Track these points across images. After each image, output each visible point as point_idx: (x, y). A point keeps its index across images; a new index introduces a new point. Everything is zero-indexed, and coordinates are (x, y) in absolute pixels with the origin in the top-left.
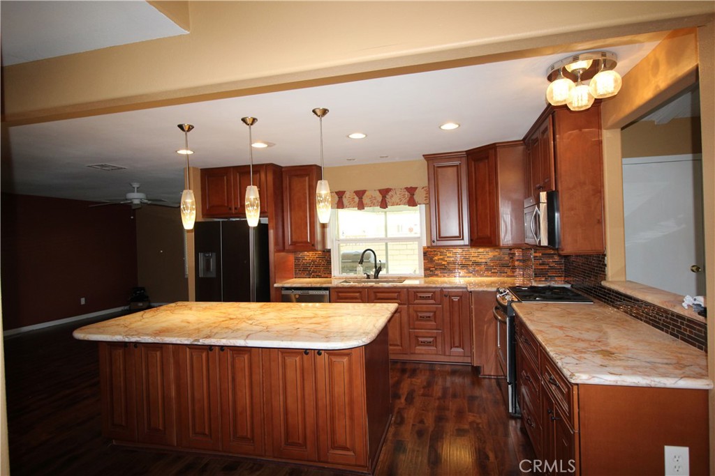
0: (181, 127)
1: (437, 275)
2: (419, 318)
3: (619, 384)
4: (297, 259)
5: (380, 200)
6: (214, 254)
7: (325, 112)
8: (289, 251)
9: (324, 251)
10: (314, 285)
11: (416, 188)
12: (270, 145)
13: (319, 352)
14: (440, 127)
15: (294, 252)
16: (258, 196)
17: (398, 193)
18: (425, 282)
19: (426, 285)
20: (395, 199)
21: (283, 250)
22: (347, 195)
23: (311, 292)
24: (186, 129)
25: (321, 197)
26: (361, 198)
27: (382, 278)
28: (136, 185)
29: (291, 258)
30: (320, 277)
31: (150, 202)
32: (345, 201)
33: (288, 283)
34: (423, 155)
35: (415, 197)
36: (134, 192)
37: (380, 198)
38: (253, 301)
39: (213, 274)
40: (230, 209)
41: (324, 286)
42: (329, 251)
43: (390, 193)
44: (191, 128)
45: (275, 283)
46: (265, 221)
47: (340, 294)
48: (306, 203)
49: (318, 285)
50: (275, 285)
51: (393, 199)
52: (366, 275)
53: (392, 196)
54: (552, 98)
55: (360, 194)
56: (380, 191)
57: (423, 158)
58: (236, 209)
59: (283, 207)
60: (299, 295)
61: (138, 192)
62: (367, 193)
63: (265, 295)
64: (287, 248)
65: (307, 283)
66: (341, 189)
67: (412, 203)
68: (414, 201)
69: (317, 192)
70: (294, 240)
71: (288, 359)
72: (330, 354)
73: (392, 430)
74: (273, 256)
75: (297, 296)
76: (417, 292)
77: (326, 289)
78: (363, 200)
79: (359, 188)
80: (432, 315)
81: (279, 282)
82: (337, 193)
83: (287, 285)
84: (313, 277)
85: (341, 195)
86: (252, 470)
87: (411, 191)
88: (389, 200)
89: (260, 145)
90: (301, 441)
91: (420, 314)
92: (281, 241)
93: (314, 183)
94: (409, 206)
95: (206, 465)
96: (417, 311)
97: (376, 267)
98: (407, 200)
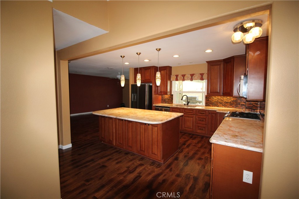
0: (121, 56)
1: (210, 106)
4: (162, 97)
6: (136, 94)
7: (160, 49)
8: (159, 95)
9: (171, 95)
10: (165, 106)
11: (204, 74)
12: (150, 60)
13: (149, 124)
14: (205, 51)
15: (162, 95)
16: (140, 77)
17: (197, 75)
18: (206, 108)
19: (205, 109)
20: (196, 77)
21: (157, 94)
22: (179, 76)
23: (164, 108)
24: (123, 57)
27: (190, 105)
28: (119, 73)
29: (160, 97)
30: (169, 103)
32: (178, 78)
33: (159, 105)
34: (206, 62)
35: (203, 77)
36: (119, 75)
37: (190, 77)
38: (146, 109)
39: (136, 101)
42: (173, 95)
43: (194, 76)
44: (124, 57)
46: (151, 84)
47: (173, 110)
48: (165, 79)
49: (166, 106)
50: (153, 105)
51: (195, 78)
52: (184, 104)
54: (233, 39)
55: (184, 76)
56: (191, 75)
57: (206, 63)
58: (143, 80)
62: (186, 76)
64: (158, 93)
65: (163, 105)
67: (202, 79)
68: (203, 78)
70: (161, 91)
71: (141, 126)
72: (152, 126)
73: (177, 153)
74: (154, 96)
75: (160, 109)
76: (199, 111)
77: (169, 107)
78: (185, 78)
79: (183, 74)
80: (204, 120)
81: (155, 104)
82: (176, 75)
83: (157, 105)
84: (167, 103)
85: (177, 76)
86: (132, 155)
87: (202, 75)
88: (194, 78)
89: (146, 61)
90: (144, 150)
91: (200, 119)
92: (157, 91)
93: (168, 72)
94: (201, 80)
95: (121, 152)
96: (199, 118)
97: (188, 101)
98: (200, 78)
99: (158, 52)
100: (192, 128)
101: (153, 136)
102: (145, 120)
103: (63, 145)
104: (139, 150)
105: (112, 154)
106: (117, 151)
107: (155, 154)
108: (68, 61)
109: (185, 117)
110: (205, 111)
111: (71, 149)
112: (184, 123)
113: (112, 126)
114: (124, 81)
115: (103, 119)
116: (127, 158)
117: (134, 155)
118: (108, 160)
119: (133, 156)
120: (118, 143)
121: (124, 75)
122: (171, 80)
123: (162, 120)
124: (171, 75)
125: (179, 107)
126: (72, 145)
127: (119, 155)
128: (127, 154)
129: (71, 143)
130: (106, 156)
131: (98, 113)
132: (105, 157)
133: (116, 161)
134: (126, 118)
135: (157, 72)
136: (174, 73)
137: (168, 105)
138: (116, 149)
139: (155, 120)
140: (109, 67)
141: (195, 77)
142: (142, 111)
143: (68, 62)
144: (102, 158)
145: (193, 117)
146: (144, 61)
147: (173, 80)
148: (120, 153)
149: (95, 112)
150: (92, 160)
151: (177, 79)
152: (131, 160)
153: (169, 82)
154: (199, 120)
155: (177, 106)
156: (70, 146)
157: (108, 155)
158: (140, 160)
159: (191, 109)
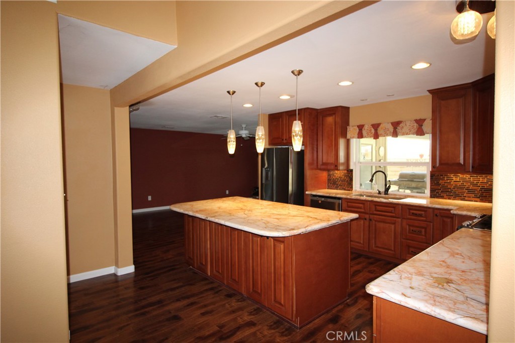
0: (229, 92)
1: (442, 197)
2: (411, 231)
3: (402, 304)
4: (329, 175)
5: (392, 131)
6: (271, 169)
7: (300, 72)
8: (321, 169)
9: (348, 171)
10: (331, 195)
11: (425, 120)
12: (292, 97)
13: (268, 237)
14: (411, 67)
15: (329, 170)
17: (408, 124)
18: (431, 203)
19: (430, 206)
20: (406, 129)
21: (317, 168)
22: (366, 127)
23: (329, 200)
24: (231, 93)
25: (295, 132)
26: (376, 130)
27: (392, 195)
28: (244, 126)
29: (324, 174)
30: (345, 190)
31: (251, 136)
32: (364, 133)
33: (319, 192)
34: (429, 91)
35: (423, 127)
36: (242, 130)
37: (392, 129)
40: (283, 140)
41: (338, 196)
43: (401, 125)
44: (234, 92)
45: (307, 191)
46: (303, 149)
47: (349, 204)
48: (333, 135)
49: (334, 195)
50: (307, 193)
51: (404, 130)
52: (378, 191)
53: (403, 127)
55: (376, 127)
56: (393, 124)
57: (428, 93)
58: (286, 139)
59: (317, 138)
60: (322, 201)
61: (245, 130)
62: (381, 126)
63: (300, 199)
64: (319, 167)
65: (327, 193)
66: (361, 123)
67: (420, 132)
68: (422, 130)
69: (293, 129)
70: (324, 161)
71: (254, 238)
72: (274, 240)
73: (340, 307)
74: (308, 172)
75: (320, 202)
76: (410, 209)
77: (339, 198)
78: (378, 131)
79: (375, 122)
80: (423, 230)
81: (310, 190)
82: (358, 126)
83: (314, 193)
84: (340, 189)
85: (361, 127)
86: (238, 301)
87: (420, 122)
88: (400, 131)
89: (285, 97)
90: (259, 291)
91: (412, 228)
92: (315, 162)
93: (338, 120)
94: (417, 135)
95: (220, 290)
96: (409, 225)
97: (386, 185)
98: (415, 130)
99: (297, 78)
100: (393, 249)
101: (276, 263)
102: (258, 227)
103: (118, 267)
104: (251, 291)
105: (202, 293)
106: (212, 289)
107: (280, 304)
108: (130, 106)
109: (377, 223)
110: (425, 209)
111: (133, 276)
112: (375, 238)
116: (227, 305)
117: (244, 300)
118: (188, 305)
119: (241, 301)
120: (214, 271)
121: (234, 131)
122: (348, 137)
123: (293, 229)
124: (348, 125)
125: (364, 198)
126: (135, 268)
127: (213, 298)
128: (229, 296)
129: (134, 264)
130: (188, 297)
131: (179, 208)
132: (184, 298)
133: (203, 311)
134: (223, 219)
135: (295, 122)
136: (354, 120)
137: (342, 194)
138: (212, 283)
139: (277, 228)
140: (218, 115)
141: (405, 127)
142: (269, 205)
144: (178, 300)
145: (394, 224)
146: (280, 97)
147: (353, 137)
148: (217, 292)
150: (160, 302)
151: (362, 133)
152: (233, 312)
153: (342, 143)
154: (409, 229)
155: (361, 195)
156: (131, 269)
157: (193, 295)
158: (252, 312)
159: (390, 205)
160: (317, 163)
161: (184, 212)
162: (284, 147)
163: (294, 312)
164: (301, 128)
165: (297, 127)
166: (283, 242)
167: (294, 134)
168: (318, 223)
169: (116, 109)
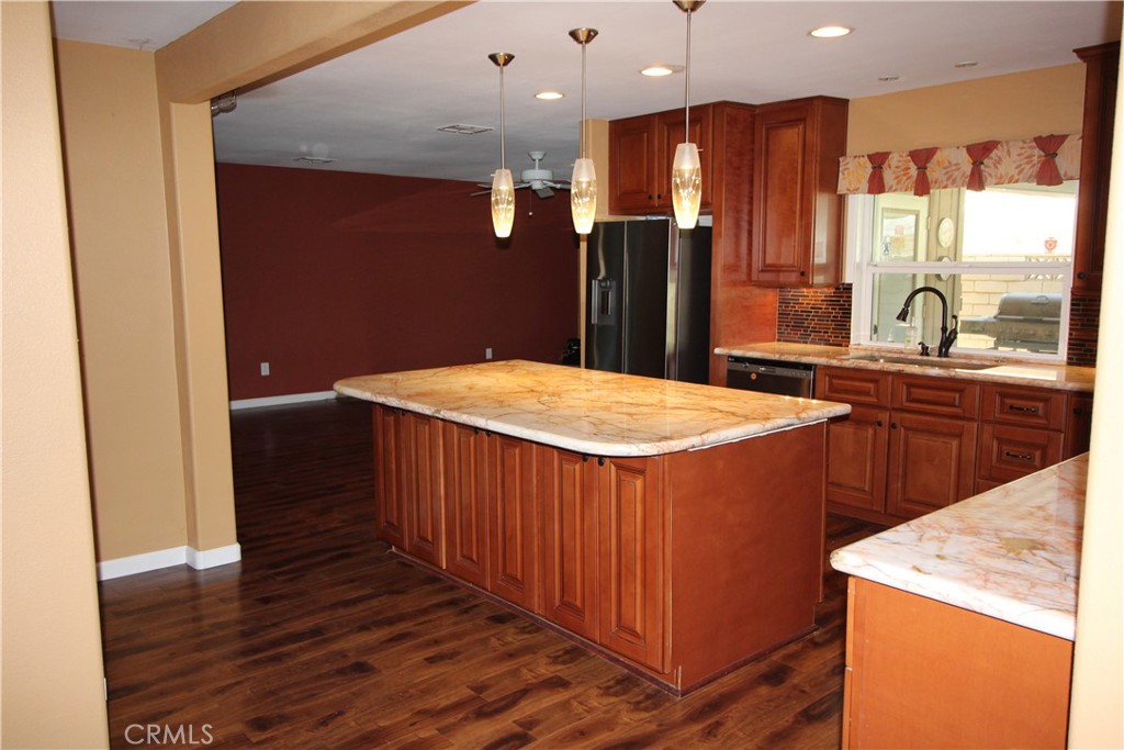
0: (493, 58)
2: (1005, 457)
4: (784, 302)
5: (969, 173)
6: (614, 283)
8: (758, 285)
9: (837, 288)
10: (785, 358)
11: (1063, 138)
12: (676, 70)
15: (782, 287)
16: (595, 178)
17: (1015, 151)
20: (1008, 166)
21: (749, 281)
22: (894, 160)
23: (779, 371)
24: (501, 61)
25: (681, 176)
26: (922, 168)
27: (959, 356)
28: (537, 155)
29: (771, 298)
30: (827, 343)
31: (558, 186)
32: (889, 176)
33: (754, 350)
34: (1078, 51)
35: (1058, 160)
36: (533, 167)
37: (966, 165)
39: (611, 321)
40: (650, 197)
41: (805, 360)
43: (994, 154)
44: (509, 58)
45: (718, 346)
46: (707, 221)
47: (835, 381)
48: (795, 182)
49: (792, 359)
50: (717, 351)
51: (1002, 169)
52: (920, 347)
53: (999, 161)
55: (922, 158)
56: (970, 149)
57: (1075, 59)
58: (659, 197)
60: (758, 374)
61: (541, 168)
62: (938, 156)
63: (696, 367)
64: (755, 277)
65: (774, 352)
66: (881, 148)
67: (1048, 176)
68: (1055, 169)
70: (769, 261)
71: (566, 466)
72: (619, 467)
73: (793, 648)
74: (721, 293)
75: (754, 377)
76: (1003, 396)
77: (808, 367)
78: (928, 172)
79: (922, 143)
80: (1038, 453)
81: (727, 344)
82: (871, 157)
83: (737, 352)
84: (813, 342)
85: (878, 160)
86: (523, 630)
87: (1049, 145)
88: (991, 170)
89: (657, 72)
90: (578, 603)
91: (1006, 449)
92: (744, 264)
93: (815, 138)
94: (1038, 184)
95: (476, 606)
96: (1000, 440)
97: (944, 329)
98: (1036, 168)
99: (688, 19)
101: (624, 527)
103: (197, 548)
104: (557, 603)
105: (425, 611)
106: (452, 603)
107: (633, 633)
108: (214, 101)
109: (910, 434)
110: (1044, 394)
111: (238, 570)
112: (905, 475)
113: (432, 458)
114: (512, 207)
115: (391, 419)
116: (493, 639)
117: (538, 630)
118: (391, 640)
119: (529, 633)
120: (459, 557)
121: (508, 171)
122: (841, 189)
124: (843, 153)
125: (881, 365)
126: (243, 552)
127: (456, 624)
128: (499, 619)
129: (238, 541)
130: (390, 622)
131: (358, 387)
132: (379, 624)
133: (430, 652)
134: (482, 415)
135: (680, 146)
136: (860, 139)
137: (819, 354)
138: (452, 588)
139: (623, 436)
140: (461, 125)
141: (1002, 162)
142: (607, 382)
143: (214, 114)
144: (364, 628)
145: (960, 436)
146: (644, 72)
147: (856, 191)
148: (466, 611)
149: (354, 381)
150: (316, 632)
151: (881, 179)
152: (511, 656)
153: (822, 206)
154: (1000, 451)
155: (873, 359)
156: (231, 554)
157: (401, 618)
158: (559, 657)
159: (949, 384)
160: (750, 265)
161: (374, 399)
162: (654, 218)
163: (669, 652)
164: (698, 165)
165: (687, 160)
166: (642, 472)
167: (678, 181)
168: (737, 424)
169: (176, 109)
